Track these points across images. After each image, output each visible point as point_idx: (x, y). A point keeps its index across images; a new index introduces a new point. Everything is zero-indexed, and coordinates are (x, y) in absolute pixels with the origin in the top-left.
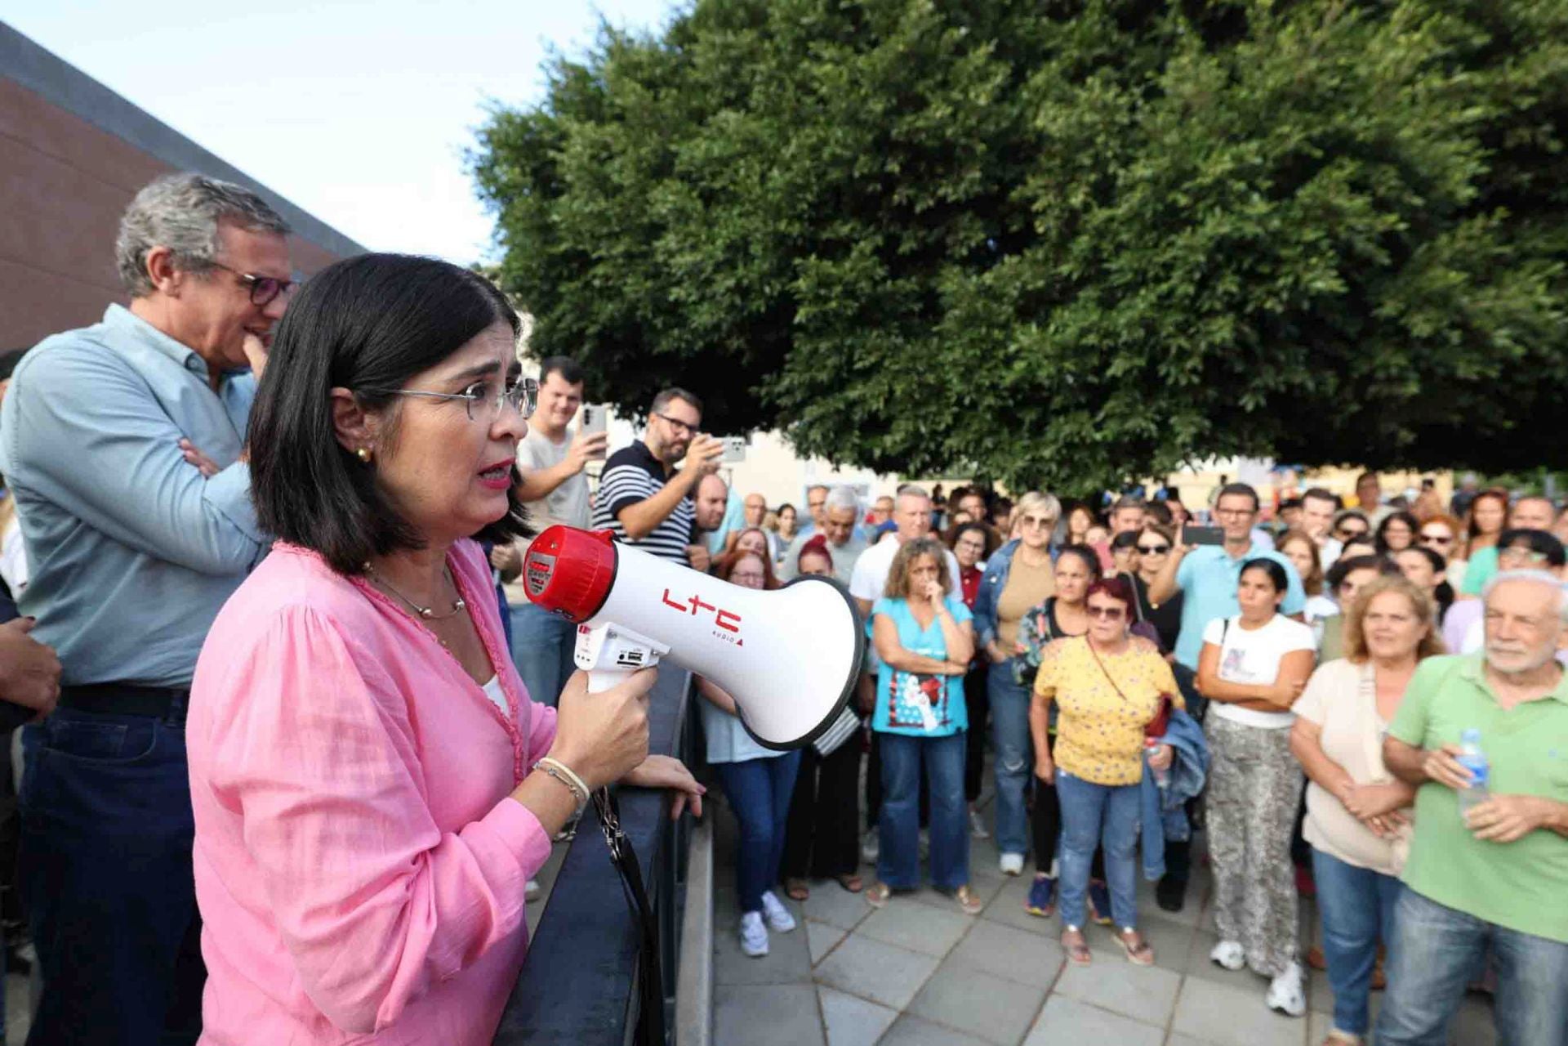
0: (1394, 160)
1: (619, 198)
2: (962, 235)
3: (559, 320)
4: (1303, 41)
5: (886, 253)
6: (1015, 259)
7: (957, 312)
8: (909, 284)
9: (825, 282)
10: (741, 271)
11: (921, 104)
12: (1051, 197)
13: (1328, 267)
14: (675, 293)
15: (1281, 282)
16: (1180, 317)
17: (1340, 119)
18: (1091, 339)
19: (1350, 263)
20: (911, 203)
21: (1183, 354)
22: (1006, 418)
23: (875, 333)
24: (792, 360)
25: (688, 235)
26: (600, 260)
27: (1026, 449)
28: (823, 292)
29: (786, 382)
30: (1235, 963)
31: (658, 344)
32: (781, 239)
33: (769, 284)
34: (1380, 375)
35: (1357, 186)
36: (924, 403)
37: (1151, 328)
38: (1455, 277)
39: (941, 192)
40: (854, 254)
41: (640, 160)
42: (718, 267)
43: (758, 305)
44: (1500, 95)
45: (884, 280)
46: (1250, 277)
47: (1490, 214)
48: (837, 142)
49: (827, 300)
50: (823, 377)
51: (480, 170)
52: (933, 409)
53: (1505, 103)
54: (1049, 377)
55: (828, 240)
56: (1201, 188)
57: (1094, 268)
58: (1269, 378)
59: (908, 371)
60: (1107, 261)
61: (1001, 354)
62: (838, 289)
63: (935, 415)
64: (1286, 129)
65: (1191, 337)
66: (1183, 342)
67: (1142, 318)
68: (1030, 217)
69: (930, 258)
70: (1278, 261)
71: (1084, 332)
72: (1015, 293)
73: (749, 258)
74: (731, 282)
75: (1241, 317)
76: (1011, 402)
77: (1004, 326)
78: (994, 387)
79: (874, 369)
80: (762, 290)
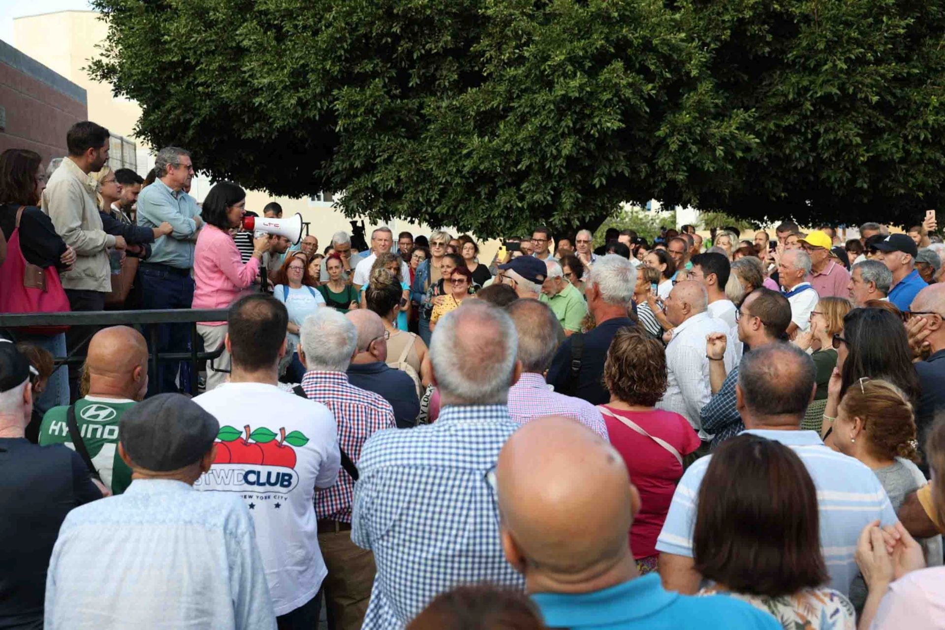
0: (655, 53)
2: (445, 73)
6: (474, 90)
8: (412, 103)
9: (354, 105)
10: (301, 93)
12: (492, 52)
13: (616, 114)
14: (257, 101)
17: (624, 31)
18: (508, 147)
19: (629, 114)
20: (410, 52)
21: (555, 157)
22: (470, 191)
23: (387, 138)
24: (338, 152)
25: (266, 63)
27: (485, 211)
28: (352, 111)
29: (333, 166)
31: (245, 133)
32: (326, 72)
33: (321, 102)
36: (423, 181)
39: (428, 47)
40: (372, 86)
42: (285, 88)
43: (314, 114)
45: (395, 100)
46: (581, 116)
49: (355, 116)
50: (357, 164)
52: (427, 186)
54: (487, 169)
55: (357, 73)
56: (554, 66)
58: (607, 169)
59: (409, 162)
62: (362, 109)
63: (428, 190)
65: (557, 148)
67: (532, 136)
68: (480, 65)
70: (592, 108)
72: (473, 114)
74: (295, 100)
75: (579, 138)
76: (472, 180)
77: (467, 134)
78: (459, 171)
79: (389, 160)
80: (316, 105)
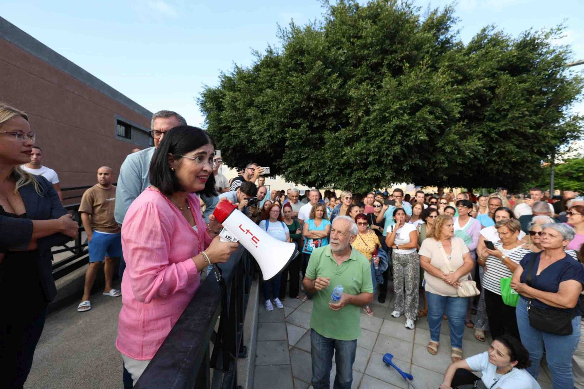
0: (440, 107)
1: (239, 112)
2: (330, 123)
3: (222, 144)
4: (417, 76)
5: (310, 127)
6: (344, 129)
7: (328, 143)
8: (316, 136)
9: (294, 135)
10: (271, 131)
11: (319, 88)
12: (353, 113)
13: (424, 133)
14: (253, 137)
15: (412, 137)
16: (387, 146)
17: (426, 95)
18: (364, 151)
19: (430, 133)
20: (317, 114)
21: (388, 155)
22: (342, 172)
23: (307, 149)
24: (285, 156)
26: (233, 128)
27: (347, 180)
28: (293, 137)
29: (283, 161)
30: (397, 316)
31: (249, 151)
32: (282, 123)
33: (279, 135)
34: (438, 161)
35: (431, 113)
36: (320, 167)
37: (379, 148)
38: (456, 137)
39: (324, 111)
40: (301, 127)
41: (244, 102)
42: (265, 130)
43: (276, 141)
44: (465, 92)
45: (309, 134)
46: (404, 135)
47: (464, 121)
48: (297, 98)
49: (294, 139)
50: (293, 160)
51: (202, 104)
52: (322, 169)
53: (467, 94)
54: (353, 161)
55: (294, 123)
56: (392, 112)
57: (365, 132)
58: (410, 162)
59: (316, 159)
60: (368, 130)
61: (340, 155)
62: (297, 137)
63: (323, 171)
64: (413, 98)
65: (389, 151)
66: (387, 152)
67: (377, 145)
68: (348, 119)
69: (322, 128)
70: (412, 131)
71: (362, 149)
72: (344, 138)
73: (273, 128)
74: (268, 134)
75: (402, 146)
76: (343, 168)
77: (341, 147)
78: (338, 163)
79: (307, 158)
80: (277, 137)
